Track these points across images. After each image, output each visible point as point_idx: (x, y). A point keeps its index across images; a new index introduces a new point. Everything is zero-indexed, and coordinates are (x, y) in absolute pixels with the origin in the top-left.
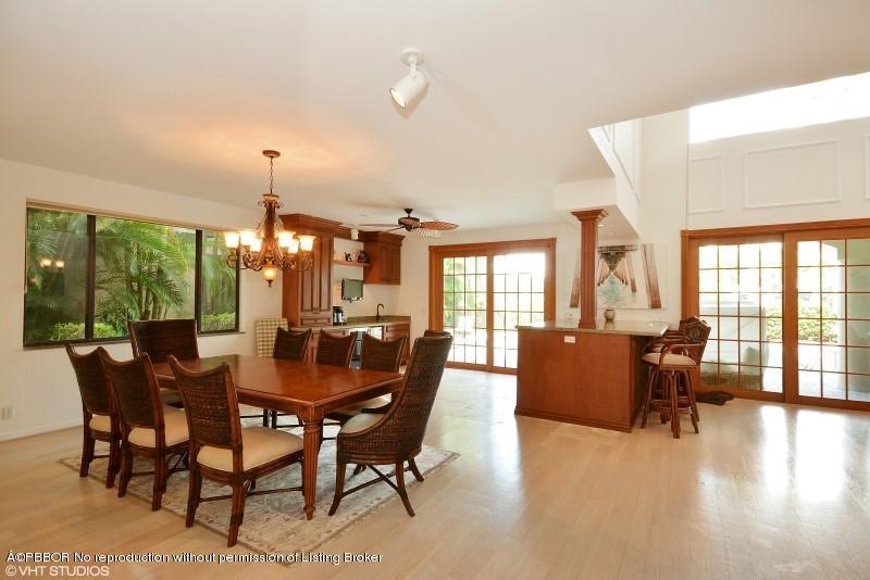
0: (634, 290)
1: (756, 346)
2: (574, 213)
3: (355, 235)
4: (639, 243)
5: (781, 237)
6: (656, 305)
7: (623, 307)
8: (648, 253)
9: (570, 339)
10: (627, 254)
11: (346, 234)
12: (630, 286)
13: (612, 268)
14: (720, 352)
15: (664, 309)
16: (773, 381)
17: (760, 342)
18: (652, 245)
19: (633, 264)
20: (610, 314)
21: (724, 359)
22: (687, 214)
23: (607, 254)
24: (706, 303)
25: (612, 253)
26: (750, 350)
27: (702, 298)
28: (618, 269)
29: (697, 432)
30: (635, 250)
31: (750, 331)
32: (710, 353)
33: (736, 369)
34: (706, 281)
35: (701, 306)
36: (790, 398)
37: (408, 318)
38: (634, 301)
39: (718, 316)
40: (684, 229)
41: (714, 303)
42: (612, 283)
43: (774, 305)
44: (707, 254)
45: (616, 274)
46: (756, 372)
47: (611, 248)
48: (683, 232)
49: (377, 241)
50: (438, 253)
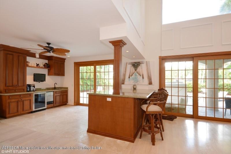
0: (143, 78)
1: (184, 98)
2: (110, 42)
3: (37, 56)
4: (145, 61)
5: (192, 59)
6: (150, 83)
7: (140, 84)
8: (148, 65)
9: (109, 99)
10: (141, 65)
11: (33, 55)
12: (142, 76)
13: (136, 70)
14: (172, 100)
15: (153, 85)
16: (189, 110)
17: (185, 96)
18: (149, 61)
19: (142, 69)
20: (135, 87)
21: (174, 102)
22: (161, 50)
23: (134, 65)
24: (167, 82)
25: (136, 64)
26: (182, 99)
27: (166, 81)
28: (138, 70)
29: (163, 140)
30: (144, 63)
31: (182, 92)
32: (169, 100)
33: (177, 106)
34: (168, 75)
35: (166, 83)
36: (195, 116)
37: (67, 88)
38: (143, 82)
39: (171, 87)
40: (160, 56)
41: (170, 83)
42: (136, 75)
43: (190, 83)
44: (168, 65)
45: (137, 72)
46: (184, 107)
47: (135, 63)
48: (160, 57)
49: (52, 60)
50: (78, 65)
